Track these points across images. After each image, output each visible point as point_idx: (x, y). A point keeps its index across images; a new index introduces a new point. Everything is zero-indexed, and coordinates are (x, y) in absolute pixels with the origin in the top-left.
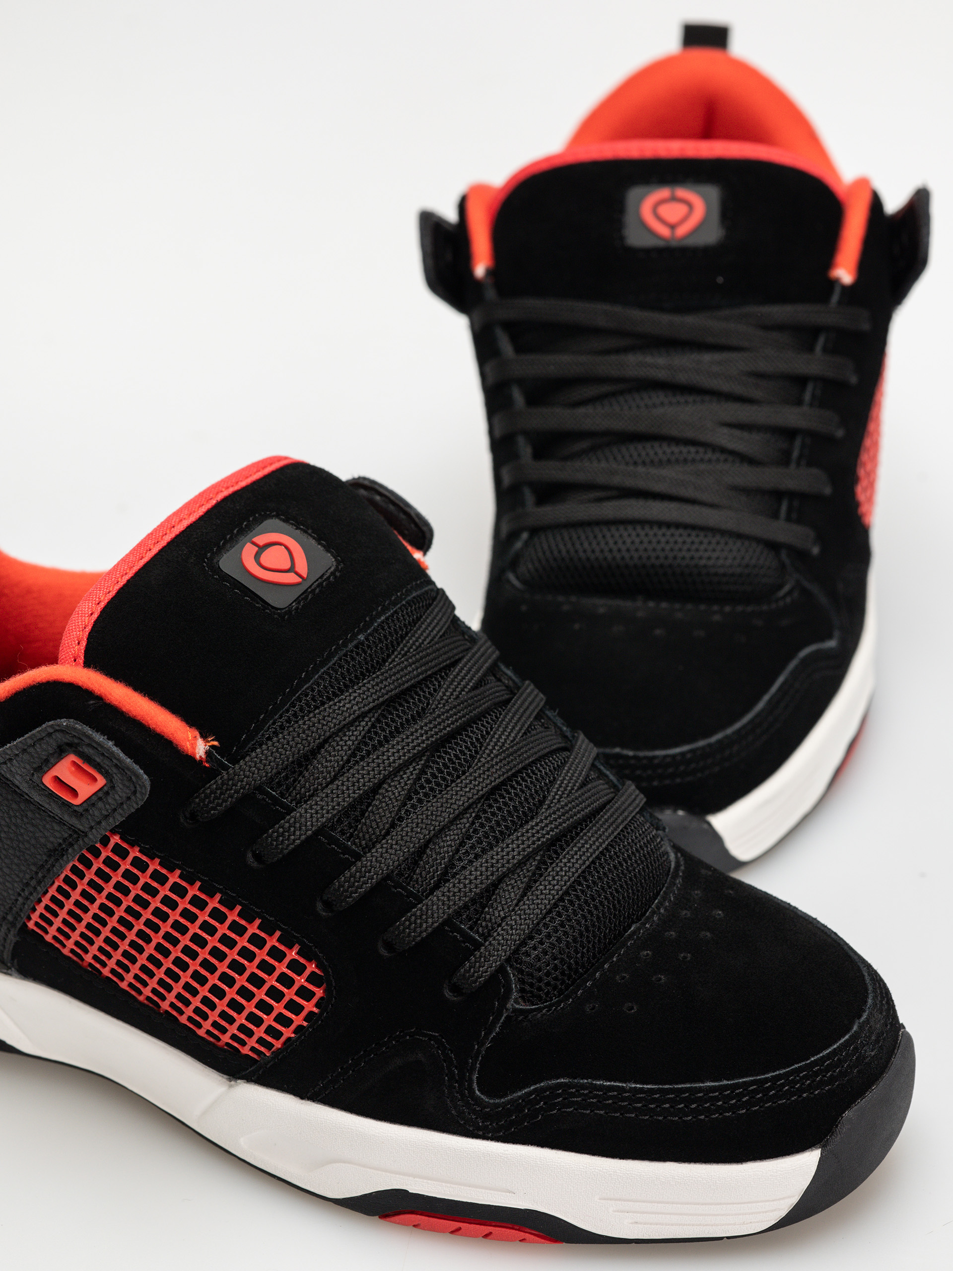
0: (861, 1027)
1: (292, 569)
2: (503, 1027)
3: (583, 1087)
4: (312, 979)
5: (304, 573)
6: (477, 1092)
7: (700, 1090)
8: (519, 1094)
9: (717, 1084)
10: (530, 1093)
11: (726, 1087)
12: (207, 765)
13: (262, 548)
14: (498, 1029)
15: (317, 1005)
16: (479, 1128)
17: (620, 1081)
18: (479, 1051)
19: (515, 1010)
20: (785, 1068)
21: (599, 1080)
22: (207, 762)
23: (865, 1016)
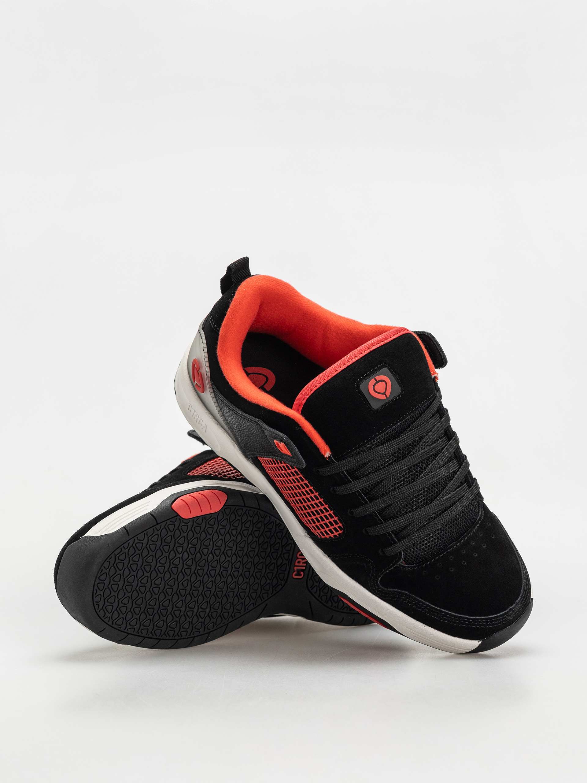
0: (510, 610)
1: (384, 393)
2: (394, 568)
3: (412, 597)
4: (339, 527)
5: (388, 395)
6: (379, 583)
7: (448, 614)
8: (391, 590)
9: (454, 614)
10: (395, 591)
11: (457, 616)
12: (328, 460)
13: (377, 382)
14: (392, 568)
15: (338, 534)
16: (375, 593)
17: (424, 600)
18: (383, 572)
19: (400, 565)
20: (479, 617)
21: (418, 597)
22: (328, 459)
23: (513, 606)
